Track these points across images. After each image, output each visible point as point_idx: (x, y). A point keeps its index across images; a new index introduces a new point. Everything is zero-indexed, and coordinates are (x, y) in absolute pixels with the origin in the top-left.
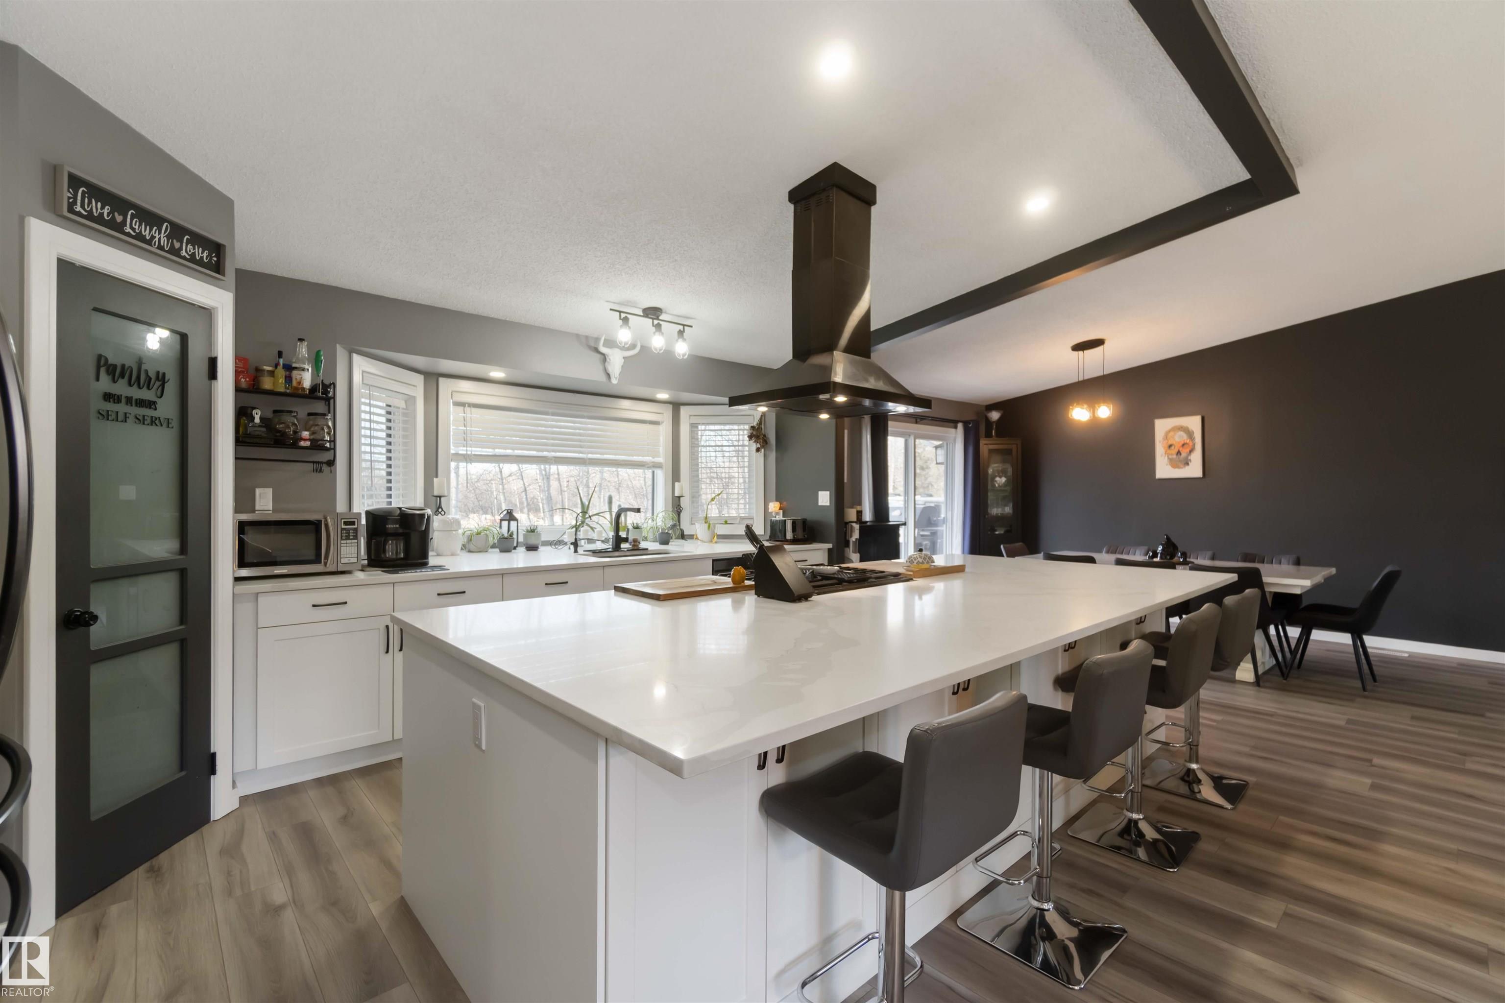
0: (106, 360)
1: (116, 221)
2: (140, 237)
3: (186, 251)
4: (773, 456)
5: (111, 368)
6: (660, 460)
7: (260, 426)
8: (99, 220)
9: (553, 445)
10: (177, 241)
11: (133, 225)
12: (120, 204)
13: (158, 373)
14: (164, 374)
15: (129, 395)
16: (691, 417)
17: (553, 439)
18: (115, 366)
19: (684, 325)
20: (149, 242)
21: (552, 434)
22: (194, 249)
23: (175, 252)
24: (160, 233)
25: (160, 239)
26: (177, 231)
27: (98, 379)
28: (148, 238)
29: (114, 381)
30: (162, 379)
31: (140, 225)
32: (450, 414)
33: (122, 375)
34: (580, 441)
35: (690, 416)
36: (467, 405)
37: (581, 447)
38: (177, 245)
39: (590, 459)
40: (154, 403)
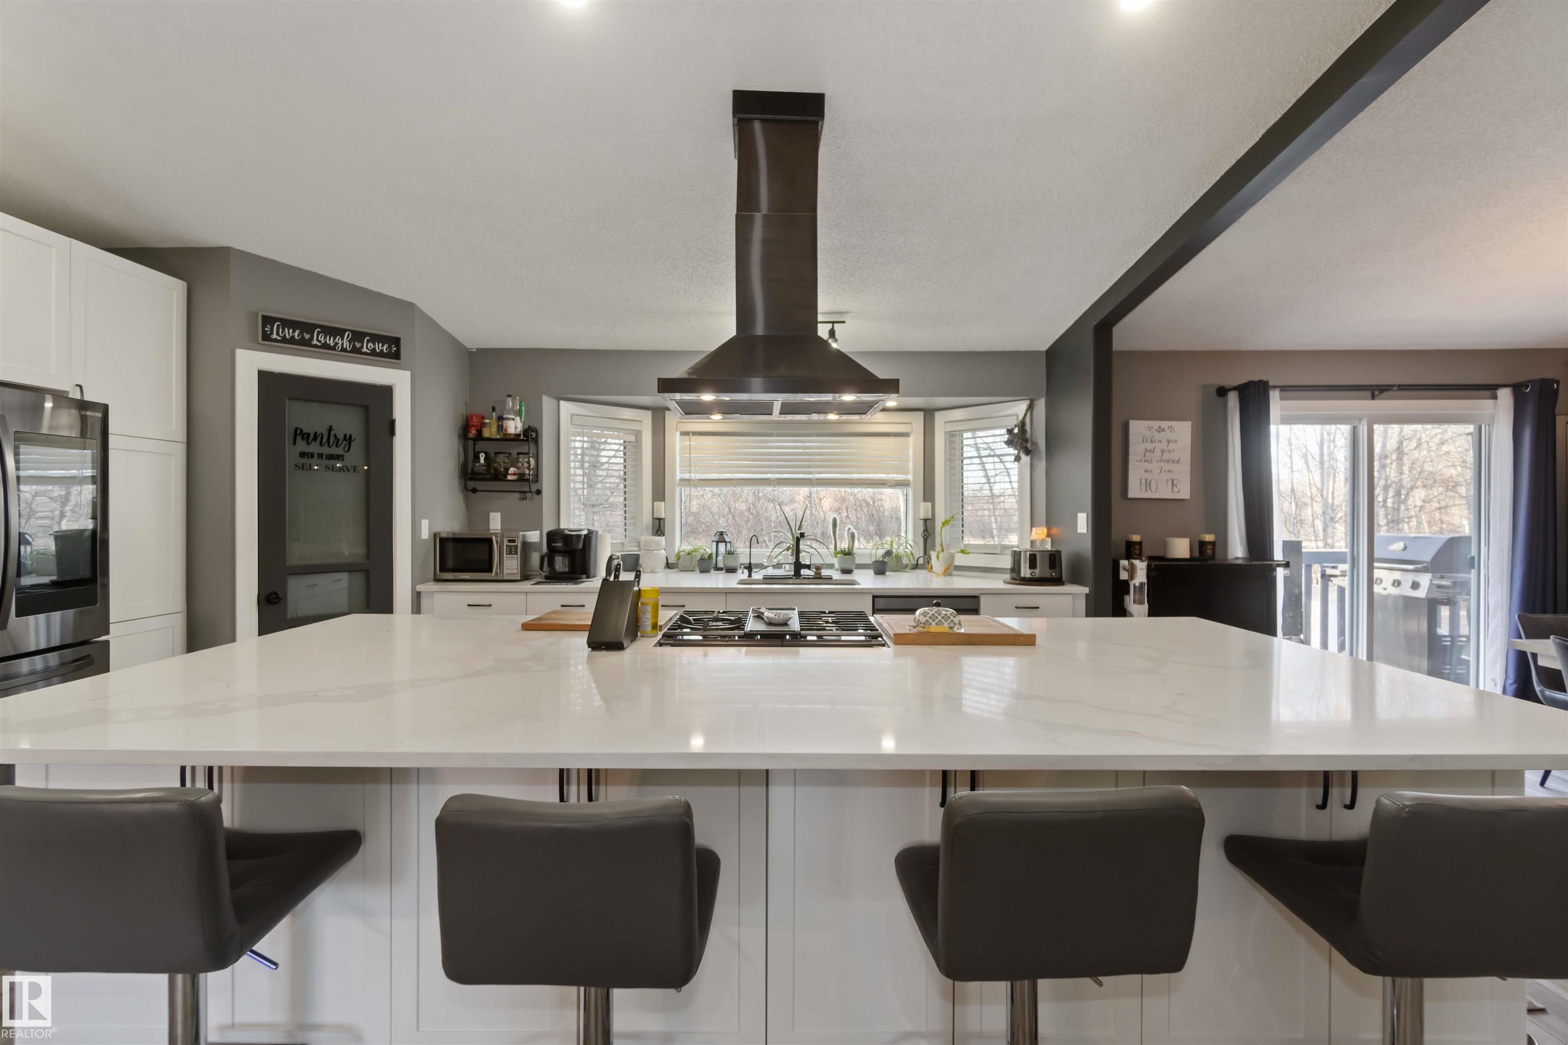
0: (302, 431)
1: (305, 338)
2: (325, 346)
3: (367, 348)
4: (1042, 465)
5: (306, 435)
6: (910, 477)
7: (484, 466)
8: (292, 341)
9: (778, 467)
10: (358, 342)
11: (318, 338)
12: (307, 327)
13: (345, 435)
14: (351, 436)
15: (320, 452)
16: (946, 424)
17: (778, 460)
18: (309, 434)
19: (833, 323)
20: (333, 348)
21: (778, 455)
22: (374, 345)
23: (358, 351)
24: (342, 339)
25: (342, 344)
26: (358, 336)
27: (295, 443)
28: (332, 345)
29: (308, 444)
30: (349, 439)
31: (325, 337)
32: (675, 443)
33: (315, 439)
34: (808, 460)
35: (946, 422)
36: (691, 434)
37: (809, 467)
38: (358, 345)
39: (817, 479)
40: (342, 456)
